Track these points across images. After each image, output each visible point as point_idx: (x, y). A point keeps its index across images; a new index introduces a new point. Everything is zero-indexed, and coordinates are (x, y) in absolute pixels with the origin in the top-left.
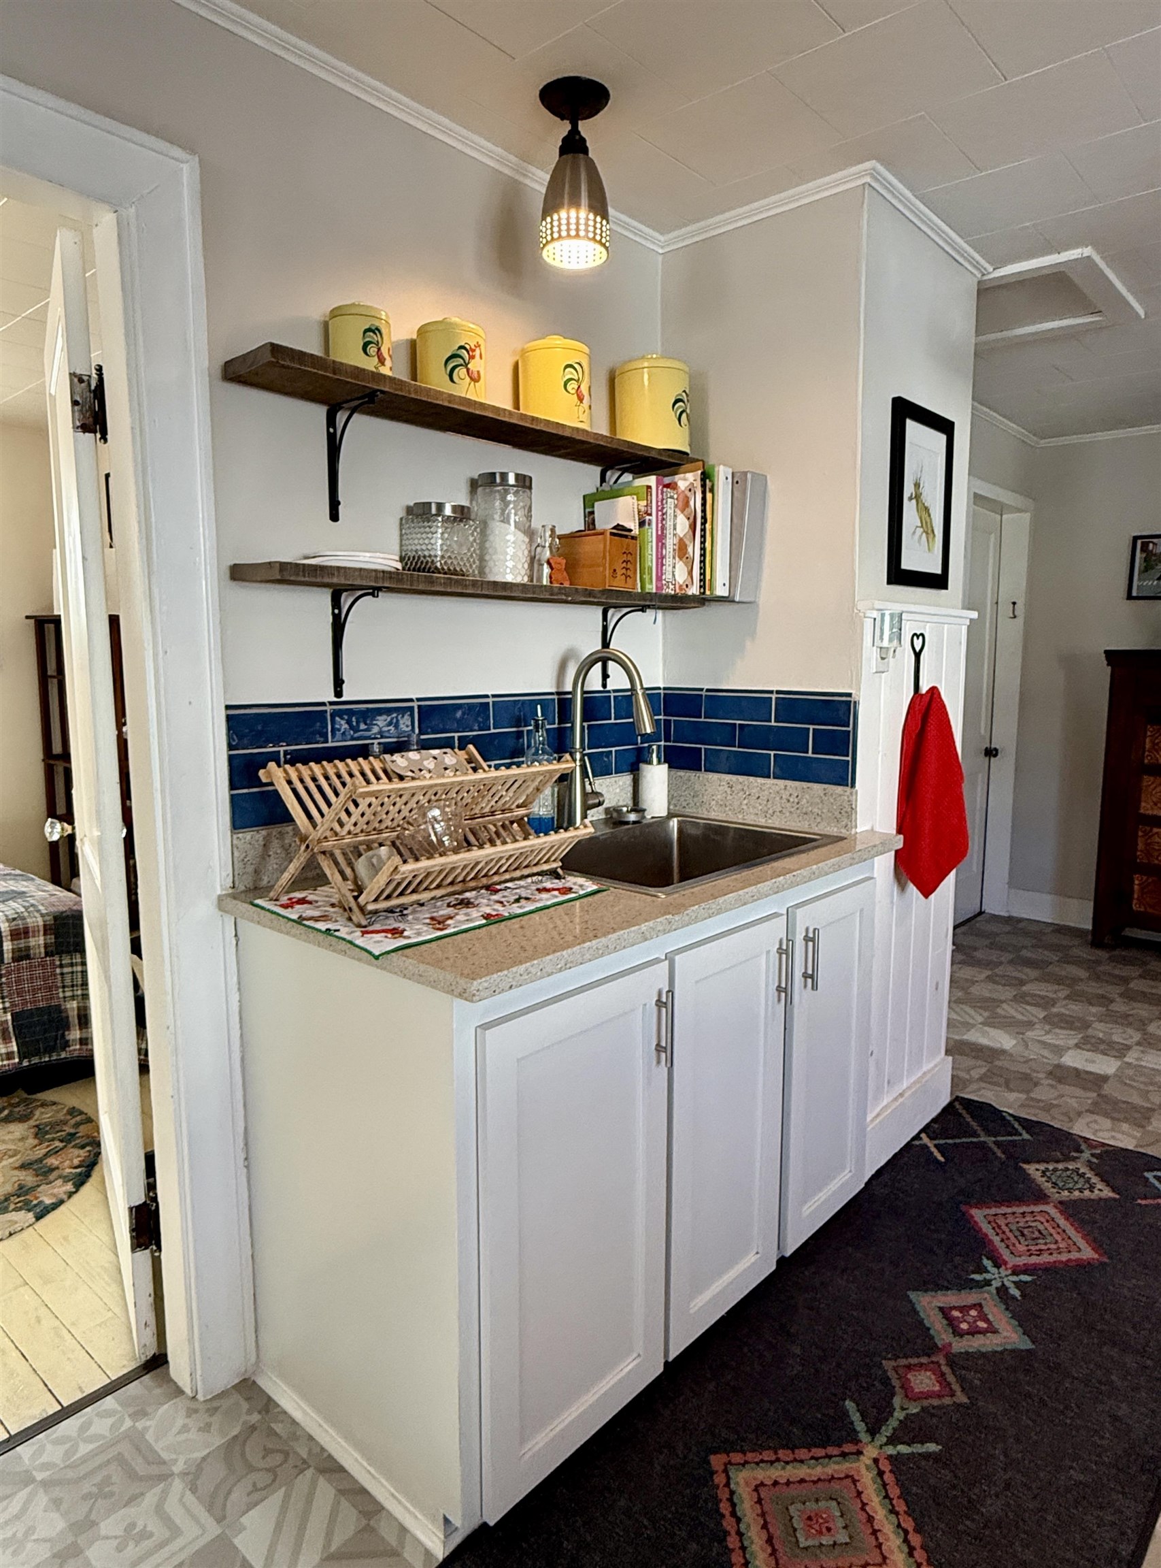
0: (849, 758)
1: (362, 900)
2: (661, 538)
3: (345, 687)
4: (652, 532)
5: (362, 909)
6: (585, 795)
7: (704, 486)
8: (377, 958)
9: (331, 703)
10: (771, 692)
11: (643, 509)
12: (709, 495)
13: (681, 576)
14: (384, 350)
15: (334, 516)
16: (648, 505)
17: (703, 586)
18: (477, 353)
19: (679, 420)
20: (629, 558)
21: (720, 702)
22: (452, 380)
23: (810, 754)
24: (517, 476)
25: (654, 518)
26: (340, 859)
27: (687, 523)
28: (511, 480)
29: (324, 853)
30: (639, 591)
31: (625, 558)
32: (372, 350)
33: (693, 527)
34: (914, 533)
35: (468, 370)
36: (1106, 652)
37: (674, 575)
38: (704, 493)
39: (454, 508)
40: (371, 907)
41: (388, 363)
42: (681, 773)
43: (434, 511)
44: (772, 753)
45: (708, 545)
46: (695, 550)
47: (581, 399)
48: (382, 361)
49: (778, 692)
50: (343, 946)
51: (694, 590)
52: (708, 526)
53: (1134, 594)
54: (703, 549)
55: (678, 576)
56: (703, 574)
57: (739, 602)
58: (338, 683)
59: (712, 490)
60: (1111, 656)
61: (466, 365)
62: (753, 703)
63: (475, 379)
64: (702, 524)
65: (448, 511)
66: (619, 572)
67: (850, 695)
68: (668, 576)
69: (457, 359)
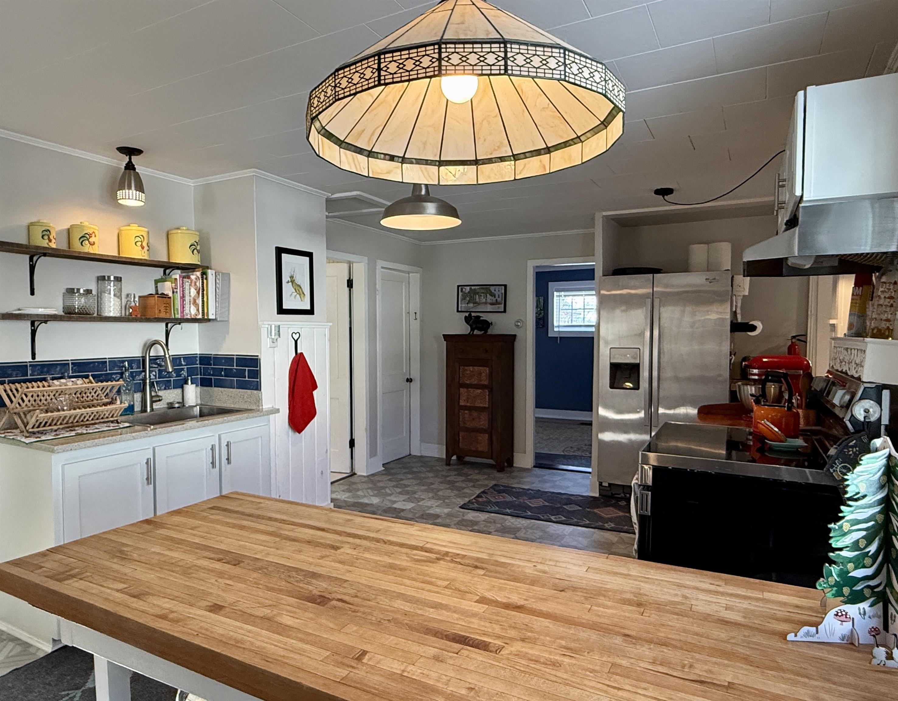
0: (258, 380)
1: (27, 428)
2: (183, 297)
3: (36, 356)
4: (178, 296)
5: (27, 431)
6: (151, 397)
7: (202, 277)
8: (27, 444)
9: (29, 362)
10: (234, 355)
11: (174, 287)
12: (205, 281)
13: (193, 311)
14: (51, 237)
15: (32, 293)
16: (176, 285)
17: (203, 315)
18: (93, 235)
19: (193, 252)
20: (167, 305)
21: (218, 359)
22: (82, 245)
23: (247, 379)
24: (115, 277)
25: (178, 290)
26: (23, 416)
27: (195, 292)
28: (112, 278)
29: (15, 413)
30: (173, 317)
31: (165, 305)
32: (46, 237)
33: (198, 293)
34: (291, 295)
35: (89, 242)
36: (444, 335)
37: (190, 311)
38: (203, 280)
39: (84, 291)
40: (30, 430)
41: (53, 241)
42: (205, 388)
43: (75, 291)
44: (235, 379)
45: (205, 299)
46: (200, 302)
47: (143, 248)
48: (50, 241)
49: (237, 355)
50: (18, 443)
51: (200, 316)
52: (205, 292)
53: (460, 310)
54: (203, 301)
55: (192, 311)
56: (203, 310)
57: (219, 321)
58: (34, 356)
59: (206, 279)
60: (447, 337)
61: (88, 240)
62: (228, 360)
63: (93, 244)
64: (202, 291)
65: (82, 291)
66: (162, 310)
67: (257, 356)
68: (187, 311)
69: (84, 238)
